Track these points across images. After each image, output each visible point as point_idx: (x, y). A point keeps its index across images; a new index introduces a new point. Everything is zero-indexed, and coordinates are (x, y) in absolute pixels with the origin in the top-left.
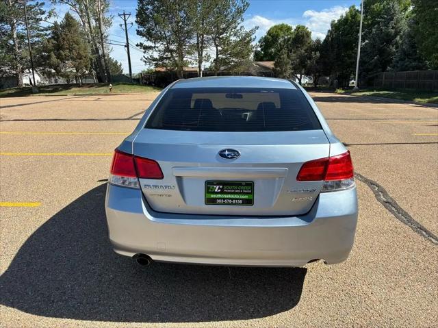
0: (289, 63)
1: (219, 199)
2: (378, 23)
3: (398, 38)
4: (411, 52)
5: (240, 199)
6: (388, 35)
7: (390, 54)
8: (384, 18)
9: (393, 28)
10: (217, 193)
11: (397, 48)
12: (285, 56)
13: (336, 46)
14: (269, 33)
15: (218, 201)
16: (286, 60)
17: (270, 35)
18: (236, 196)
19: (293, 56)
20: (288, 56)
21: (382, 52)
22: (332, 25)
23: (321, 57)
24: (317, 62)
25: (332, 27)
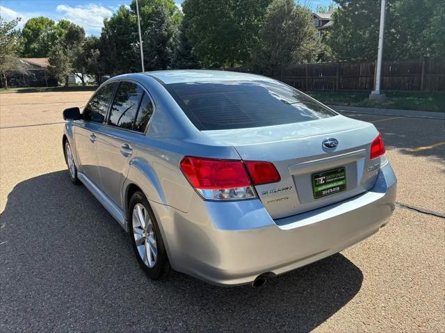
0: (67, 60)
1: (324, 190)
2: (151, 24)
3: (171, 40)
4: (186, 53)
5: (337, 186)
6: (162, 36)
7: (167, 54)
8: (155, 20)
9: (166, 30)
10: (322, 185)
11: (172, 49)
12: (61, 52)
13: (115, 44)
14: (27, 26)
15: (324, 193)
16: (63, 57)
17: (29, 28)
18: (335, 184)
19: (70, 53)
20: (65, 53)
21: (160, 52)
22: (105, 23)
23: (101, 55)
24: (98, 61)
25: (105, 25)
